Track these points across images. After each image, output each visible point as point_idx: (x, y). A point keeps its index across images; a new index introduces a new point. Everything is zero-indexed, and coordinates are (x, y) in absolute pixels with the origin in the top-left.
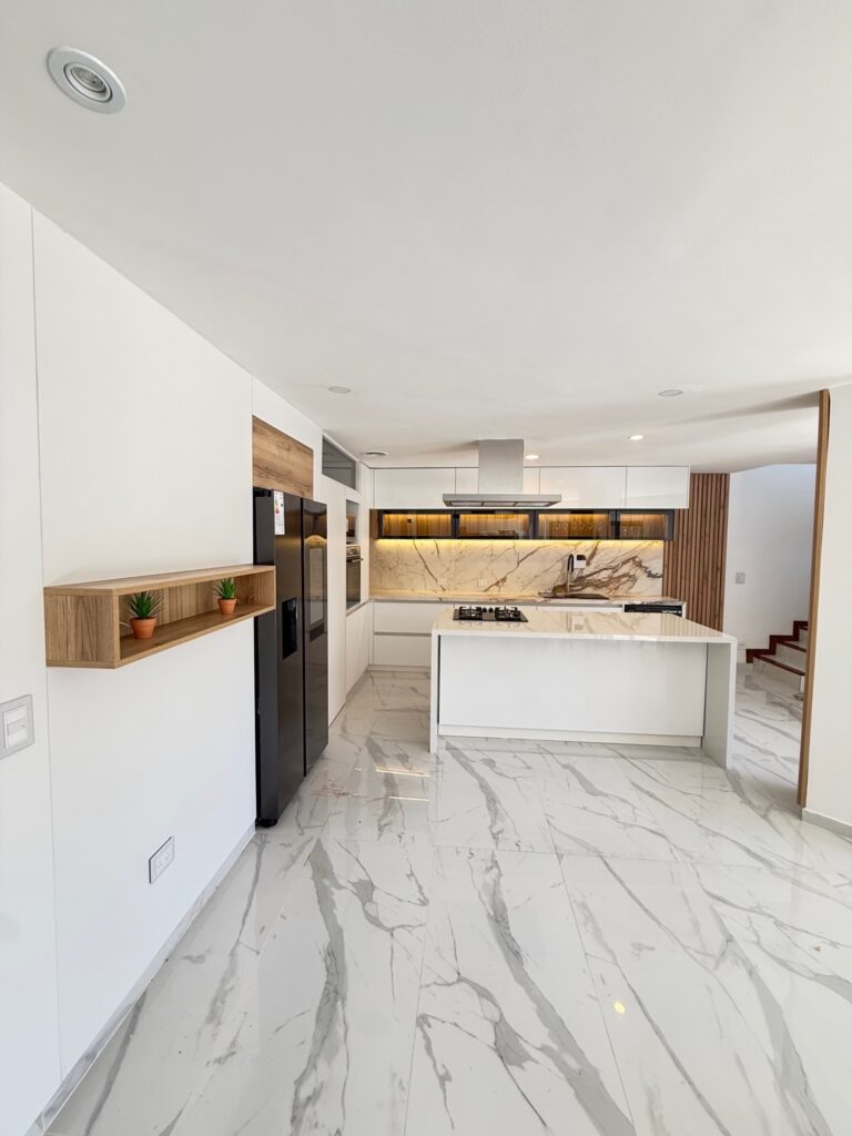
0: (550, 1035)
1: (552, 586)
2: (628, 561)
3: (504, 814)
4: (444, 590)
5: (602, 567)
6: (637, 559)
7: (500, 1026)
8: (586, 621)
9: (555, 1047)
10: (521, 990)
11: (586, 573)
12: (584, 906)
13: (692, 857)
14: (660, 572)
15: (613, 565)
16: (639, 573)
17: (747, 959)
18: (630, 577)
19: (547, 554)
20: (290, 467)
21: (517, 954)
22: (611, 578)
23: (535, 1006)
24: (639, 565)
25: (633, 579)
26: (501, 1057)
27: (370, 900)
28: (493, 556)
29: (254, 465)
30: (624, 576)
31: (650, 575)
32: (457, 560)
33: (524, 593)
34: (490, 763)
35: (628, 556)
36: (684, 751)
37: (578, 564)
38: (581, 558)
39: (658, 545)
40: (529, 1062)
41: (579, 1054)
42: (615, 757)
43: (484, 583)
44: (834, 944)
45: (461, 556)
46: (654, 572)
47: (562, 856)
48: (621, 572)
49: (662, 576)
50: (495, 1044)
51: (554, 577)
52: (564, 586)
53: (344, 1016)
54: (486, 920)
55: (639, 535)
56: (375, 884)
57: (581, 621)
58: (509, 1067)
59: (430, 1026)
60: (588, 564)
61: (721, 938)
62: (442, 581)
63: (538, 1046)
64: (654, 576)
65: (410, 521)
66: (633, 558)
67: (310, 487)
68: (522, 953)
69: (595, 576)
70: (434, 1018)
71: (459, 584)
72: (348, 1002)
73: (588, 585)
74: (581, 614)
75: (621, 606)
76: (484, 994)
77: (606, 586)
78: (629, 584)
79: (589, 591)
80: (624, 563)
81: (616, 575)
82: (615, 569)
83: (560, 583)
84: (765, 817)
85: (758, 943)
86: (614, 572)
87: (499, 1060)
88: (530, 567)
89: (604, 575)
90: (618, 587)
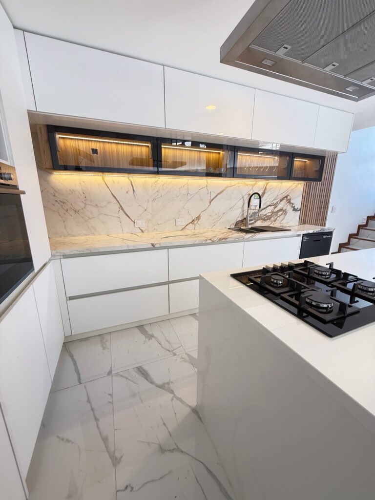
2: (283, 199)
4: (142, 231)
5: (268, 203)
6: (288, 198)
14: (299, 206)
15: (275, 202)
16: (288, 207)
18: (284, 211)
22: (273, 212)
24: (289, 202)
30: (280, 211)
31: (294, 209)
32: (154, 200)
39: (301, 186)
45: (158, 196)
46: (296, 207)
48: (279, 208)
49: (300, 210)
51: (237, 212)
52: (242, 221)
62: (141, 223)
65: (95, 151)
77: (269, 219)
78: (282, 216)
80: (281, 201)
81: (276, 210)
82: (275, 205)
83: (240, 219)
88: (219, 206)
89: (269, 210)
90: (276, 219)
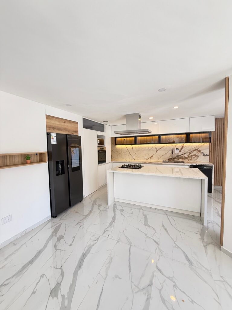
0: (68, 293)
1: (168, 159)
2: (195, 150)
3: (113, 226)
4: (134, 159)
5: (185, 152)
6: (199, 150)
7: (58, 285)
8: (180, 170)
9: (66, 297)
10: (72, 276)
11: (179, 154)
12: (112, 258)
13: (162, 253)
14: (208, 154)
15: (190, 151)
16: (199, 154)
17: (151, 294)
18: (196, 156)
19: (166, 148)
20: (66, 127)
21: (80, 266)
22: (189, 156)
23: (71, 283)
24: (200, 151)
25: (197, 156)
26: (51, 293)
27: (59, 241)
28: (149, 149)
29: (47, 127)
30: (194, 155)
31: (204, 155)
32: (138, 151)
33: (159, 161)
34: (122, 211)
35: (195, 149)
36: (193, 217)
37: (176, 152)
38: (177, 149)
39: (207, 144)
40: (56, 298)
41: (70, 301)
42: (164, 214)
43: (146, 158)
44: (193, 302)
45: (139, 150)
46: (205, 154)
47: (119, 242)
48: (192, 154)
49: (209, 155)
50: (53, 289)
51: (169, 155)
52: (172, 159)
53: (28, 268)
54: (81, 254)
55: (198, 141)
56: (64, 237)
57: (178, 170)
58: (50, 296)
59: (43, 278)
60: (180, 151)
61: (148, 283)
62: (134, 157)
63: (62, 294)
64: (206, 155)
65: (125, 140)
66: (197, 149)
67: (77, 132)
68: (82, 267)
69: (183, 155)
70: (46, 276)
71: (139, 158)
72: (32, 265)
73: (180, 158)
74: (178, 168)
75: (188, 165)
76: (62, 274)
77: (187, 159)
78: (196, 158)
79: (180, 160)
80: (194, 151)
81: (191, 155)
82: (190, 153)
83: (170, 158)
84: (205, 246)
85: (160, 290)
86: (190, 154)
87: (50, 293)
88: (160, 153)
89: (186, 155)
90: (191, 159)
